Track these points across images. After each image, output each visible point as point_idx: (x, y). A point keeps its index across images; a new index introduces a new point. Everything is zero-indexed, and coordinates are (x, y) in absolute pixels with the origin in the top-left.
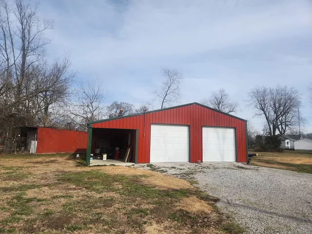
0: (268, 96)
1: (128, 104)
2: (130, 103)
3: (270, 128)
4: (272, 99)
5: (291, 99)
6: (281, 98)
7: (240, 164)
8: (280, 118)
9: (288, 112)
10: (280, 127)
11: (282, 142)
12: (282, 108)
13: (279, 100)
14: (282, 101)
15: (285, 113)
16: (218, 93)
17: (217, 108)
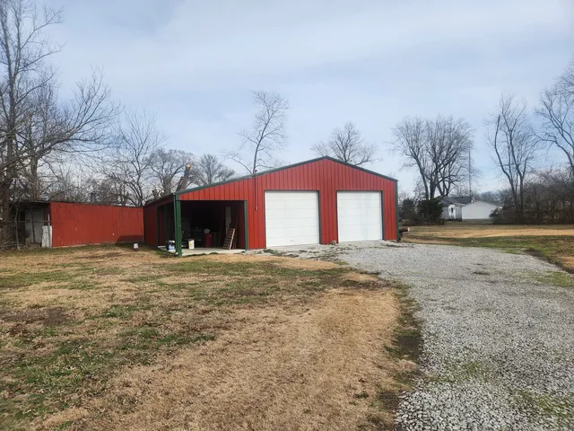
0: (424, 134)
1: (183, 153)
2: (186, 151)
3: (426, 187)
4: (430, 138)
5: (458, 138)
6: (444, 137)
7: (388, 242)
8: (442, 170)
9: (454, 160)
10: (441, 184)
11: (444, 209)
12: (445, 153)
13: (440, 140)
14: (446, 140)
15: (450, 160)
16: (343, 129)
17: (342, 156)
